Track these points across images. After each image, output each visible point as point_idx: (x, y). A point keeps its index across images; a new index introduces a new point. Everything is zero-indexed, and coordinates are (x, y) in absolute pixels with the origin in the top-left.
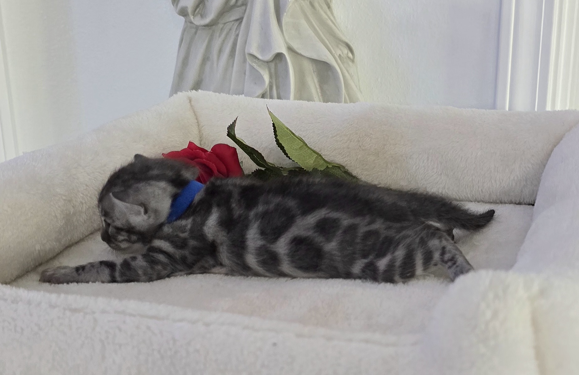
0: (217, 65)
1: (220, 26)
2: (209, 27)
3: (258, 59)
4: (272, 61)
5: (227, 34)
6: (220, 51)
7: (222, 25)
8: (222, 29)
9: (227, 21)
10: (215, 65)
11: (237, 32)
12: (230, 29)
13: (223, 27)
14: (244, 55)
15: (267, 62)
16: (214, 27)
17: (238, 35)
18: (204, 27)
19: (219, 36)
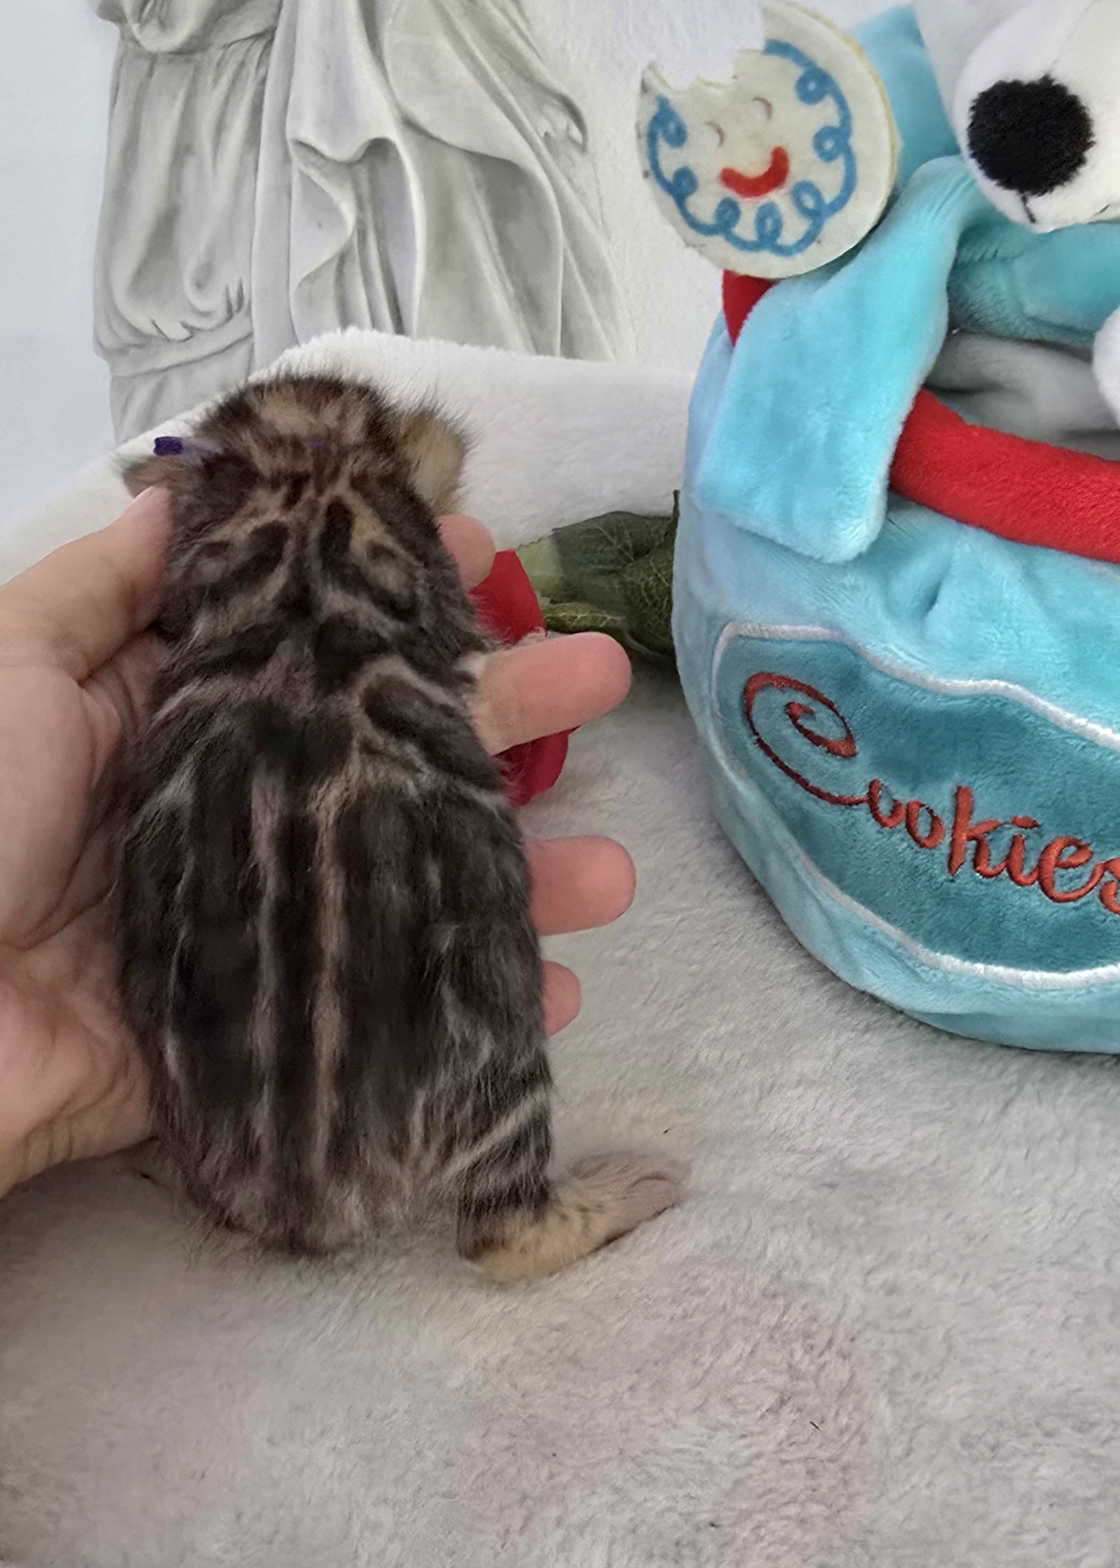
0: (214, 165)
1: (215, 53)
2: (186, 59)
3: (322, 156)
4: (360, 161)
5: (234, 82)
6: (220, 128)
7: (221, 52)
8: (220, 61)
9: (233, 39)
10: (208, 168)
11: (262, 72)
12: (242, 65)
13: (222, 58)
14: (284, 141)
15: (350, 165)
16: (197, 57)
17: (263, 83)
18: (169, 57)
19: (216, 82)
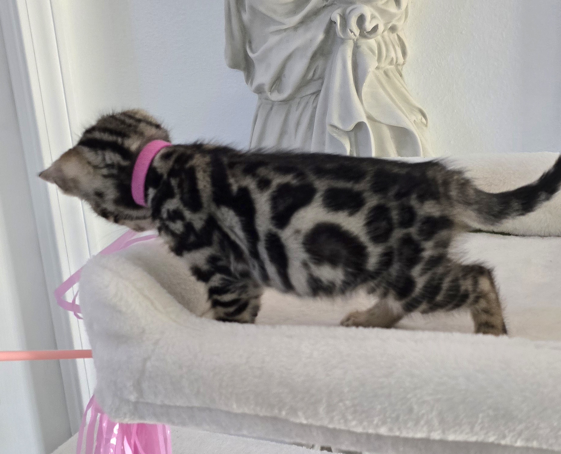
0: (295, 137)
1: (297, 100)
2: (286, 102)
3: (339, 129)
4: (352, 131)
5: (305, 107)
6: (298, 124)
7: (299, 100)
8: (299, 103)
9: (304, 95)
11: (314, 105)
12: (307, 103)
14: (324, 125)
15: (349, 132)
16: (290, 102)
17: (315, 108)
18: (279, 103)
19: (297, 110)
